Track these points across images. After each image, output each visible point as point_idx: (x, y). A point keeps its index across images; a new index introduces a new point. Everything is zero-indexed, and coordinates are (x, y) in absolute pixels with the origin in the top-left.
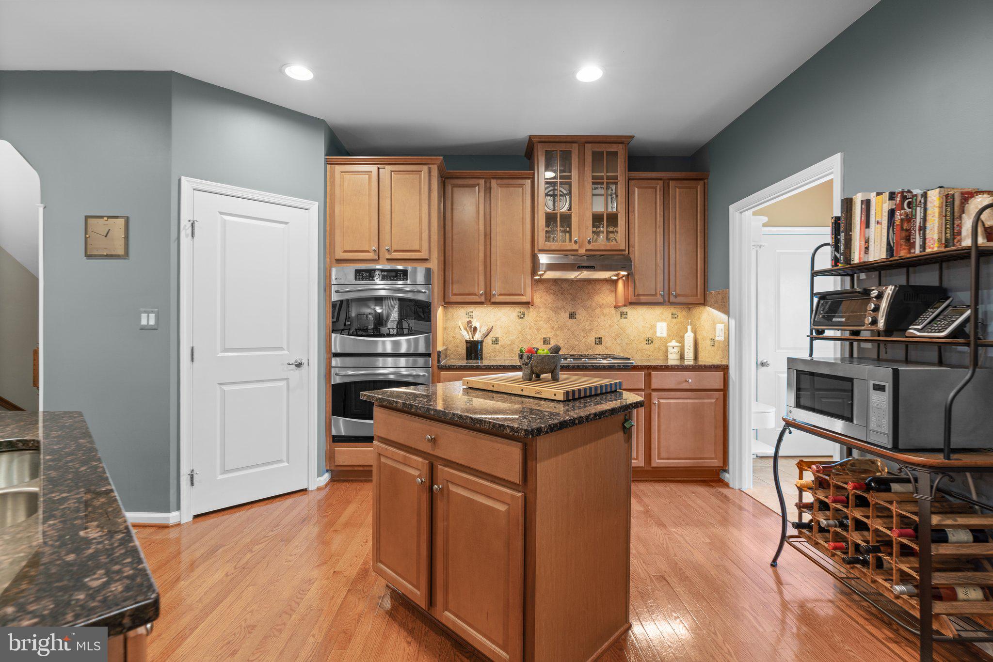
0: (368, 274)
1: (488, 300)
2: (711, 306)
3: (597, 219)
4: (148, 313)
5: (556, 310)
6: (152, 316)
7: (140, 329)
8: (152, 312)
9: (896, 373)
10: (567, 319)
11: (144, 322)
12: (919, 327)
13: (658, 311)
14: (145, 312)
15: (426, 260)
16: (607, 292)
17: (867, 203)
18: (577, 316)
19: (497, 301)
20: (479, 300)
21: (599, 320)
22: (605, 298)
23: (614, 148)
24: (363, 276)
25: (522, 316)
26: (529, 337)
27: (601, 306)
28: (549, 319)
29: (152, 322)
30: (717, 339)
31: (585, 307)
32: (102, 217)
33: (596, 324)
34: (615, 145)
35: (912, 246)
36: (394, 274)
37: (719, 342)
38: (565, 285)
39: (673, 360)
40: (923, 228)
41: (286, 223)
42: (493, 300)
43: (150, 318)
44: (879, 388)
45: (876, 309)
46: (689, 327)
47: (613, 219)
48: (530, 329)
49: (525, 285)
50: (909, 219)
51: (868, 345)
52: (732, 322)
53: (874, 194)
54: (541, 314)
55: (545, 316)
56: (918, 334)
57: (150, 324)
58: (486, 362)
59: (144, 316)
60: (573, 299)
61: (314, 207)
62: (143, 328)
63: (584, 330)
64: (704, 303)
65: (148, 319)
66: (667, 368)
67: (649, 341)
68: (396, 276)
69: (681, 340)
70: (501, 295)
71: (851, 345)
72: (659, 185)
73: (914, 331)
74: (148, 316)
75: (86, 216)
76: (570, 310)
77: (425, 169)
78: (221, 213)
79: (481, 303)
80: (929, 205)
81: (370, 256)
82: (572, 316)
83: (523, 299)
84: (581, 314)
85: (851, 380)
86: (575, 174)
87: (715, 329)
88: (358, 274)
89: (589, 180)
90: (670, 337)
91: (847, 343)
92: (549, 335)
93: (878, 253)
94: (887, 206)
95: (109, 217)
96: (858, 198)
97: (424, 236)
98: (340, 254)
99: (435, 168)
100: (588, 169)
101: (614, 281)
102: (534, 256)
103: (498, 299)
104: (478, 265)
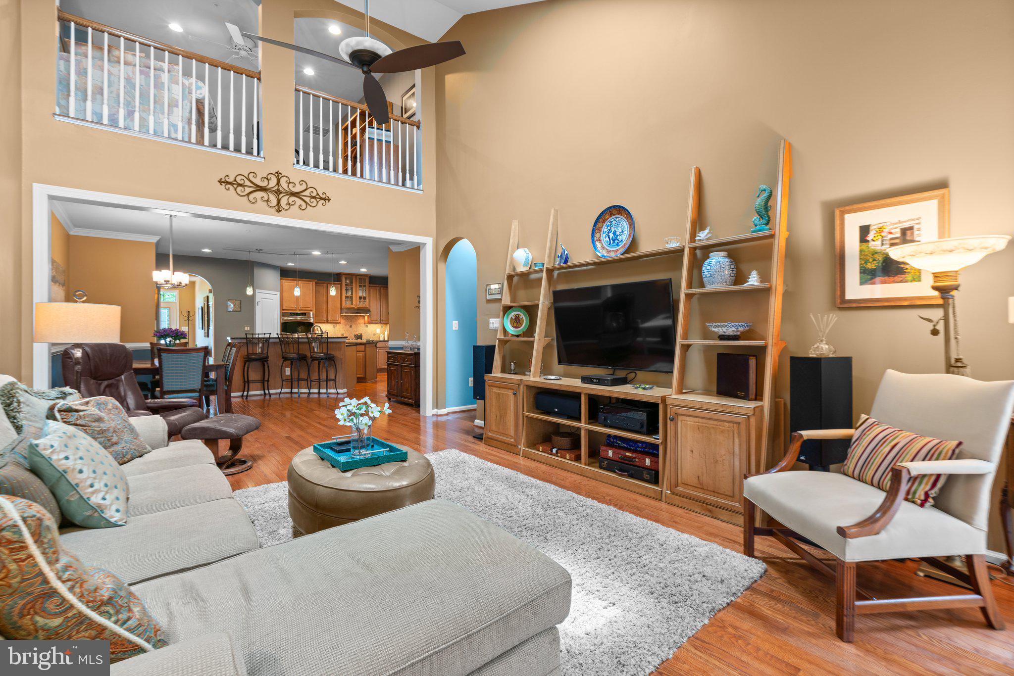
0: (294, 314)
1: (327, 322)
3: (360, 298)
4: (247, 326)
5: (345, 325)
6: (249, 327)
10: (349, 327)
13: (377, 325)
15: (312, 310)
21: (359, 327)
22: (361, 321)
23: (365, 278)
25: (333, 326)
26: (337, 333)
27: (360, 324)
28: (343, 327)
29: (249, 329)
31: (355, 324)
32: (234, 300)
33: (358, 329)
38: (348, 317)
39: (382, 339)
41: (273, 300)
46: (386, 330)
47: (365, 298)
49: (339, 317)
54: (340, 326)
60: (350, 321)
61: (279, 294)
63: (355, 331)
65: (247, 328)
66: (380, 341)
67: (374, 334)
68: (302, 315)
69: (384, 334)
70: (332, 320)
72: (378, 288)
76: (350, 325)
77: (311, 283)
78: (262, 298)
81: (294, 308)
82: (351, 327)
83: (338, 322)
84: (353, 326)
86: (354, 284)
88: (291, 314)
89: (358, 285)
90: (381, 333)
95: (236, 300)
97: (311, 303)
98: (284, 308)
99: (314, 283)
100: (358, 283)
101: (364, 316)
102: (341, 309)
103: (330, 321)
104: (324, 311)
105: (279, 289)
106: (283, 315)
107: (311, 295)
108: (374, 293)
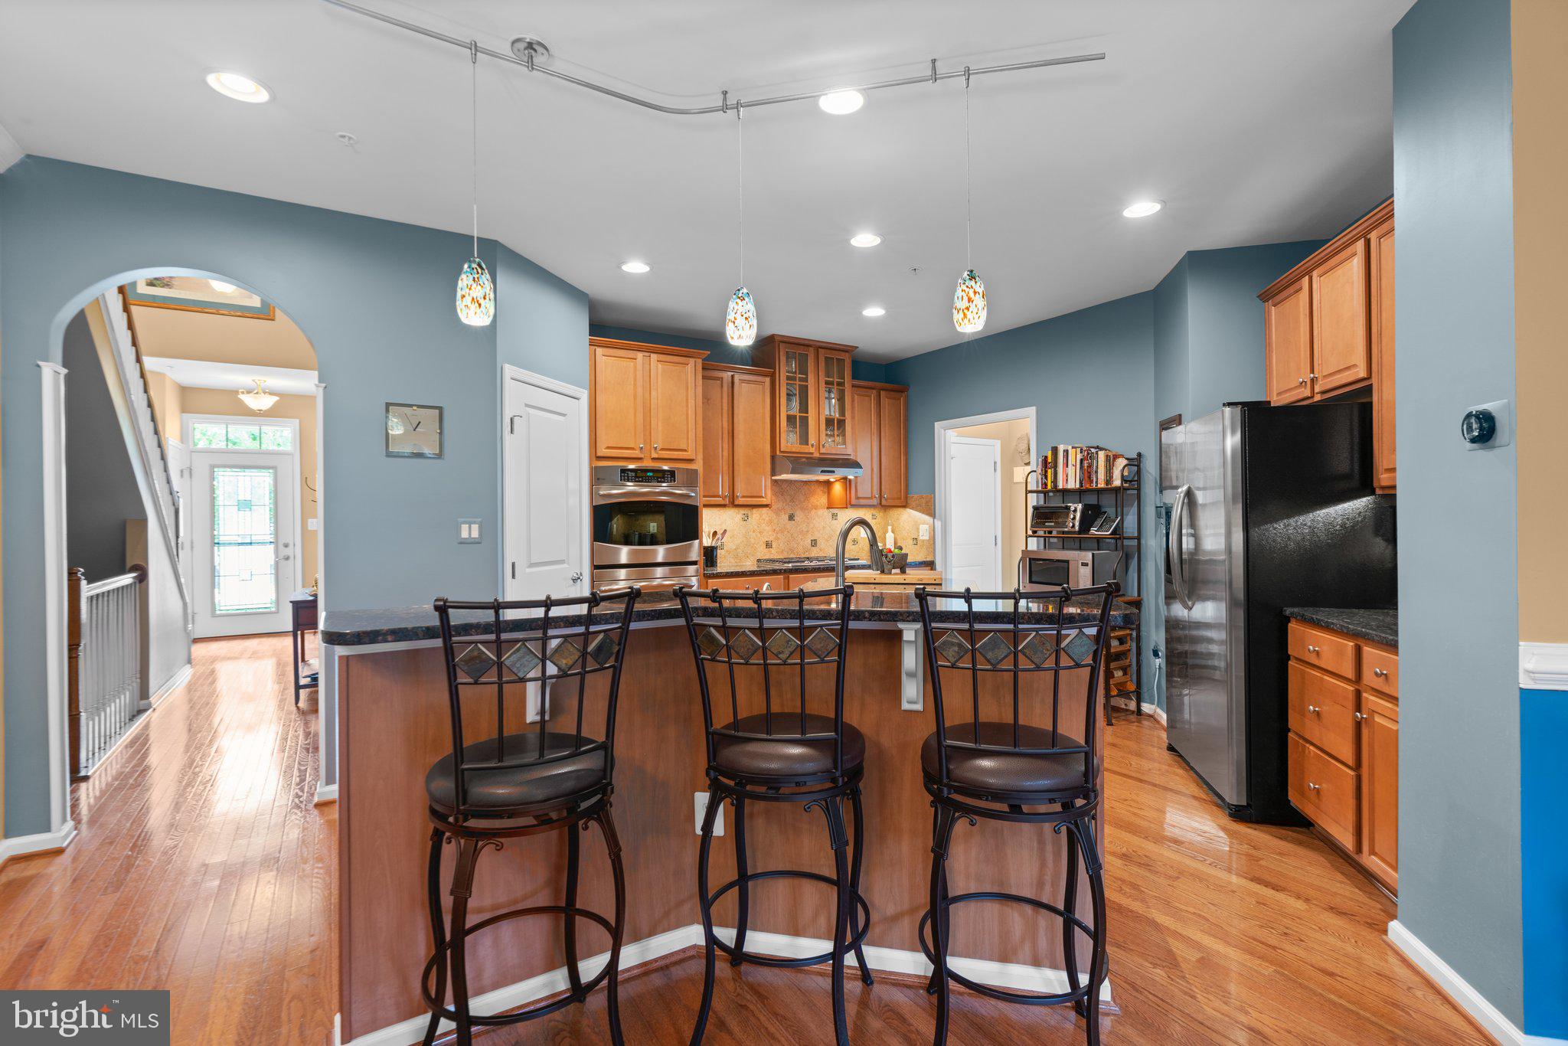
0: (633, 474)
1: (733, 502)
2: (912, 508)
3: (829, 423)
4: (470, 524)
5: (779, 512)
6: (475, 528)
7: (459, 543)
8: (475, 523)
9: (1093, 554)
10: (787, 521)
11: (465, 534)
12: (1096, 529)
13: (861, 513)
14: (465, 523)
15: (692, 460)
16: (821, 493)
17: (1066, 452)
18: (795, 518)
19: (740, 503)
20: (723, 503)
21: (814, 522)
22: (821, 498)
23: (842, 356)
24: (628, 477)
25: (746, 518)
26: (753, 541)
27: (816, 508)
28: (770, 522)
29: (475, 534)
30: (921, 538)
31: (803, 509)
32: (411, 406)
33: (812, 525)
34: (843, 354)
35: (1092, 482)
36: (660, 475)
37: (923, 541)
38: (784, 486)
40: (1097, 472)
41: (564, 415)
42: (736, 503)
43: (472, 529)
44: (1085, 564)
45: (1074, 518)
46: (890, 528)
47: (840, 423)
48: (754, 531)
49: (765, 486)
50: (1090, 466)
51: (1055, 540)
52: (938, 524)
53: (1070, 447)
54: (764, 517)
55: (767, 519)
56: (1096, 533)
57: (472, 536)
58: (719, 570)
59: (465, 528)
60: (792, 500)
61: (584, 395)
62: (463, 542)
63: (801, 532)
64: (904, 507)
65: (470, 531)
67: (855, 542)
68: (663, 477)
70: (744, 497)
71: (1045, 540)
72: (875, 393)
73: (1093, 531)
74: (470, 528)
75: (387, 403)
76: (790, 511)
77: (692, 361)
78: (527, 405)
79: (724, 506)
80: (1099, 460)
81: (636, 453)
82: (791, 518)
83: (764, 501)
84: (799, 516)
85: (1067, 562)
86: (811, 377)
87: (918, 529)
88: (623, 474)
89: (823, 379)
91: (1043, 539)
92: (771, 539)
93: (1073, 484)
94: (1079, 456)
95: (419, 406)
96: (1061, 448)
97: (692, 435)
98: (602, 451)
99: (700, 361)
100: (822, 374)
101: (828, 484)
102: (773, 457)
103: (741, 501)
104: (723, 464)
105: (585, 376)
106: (598, 477)
107: (691, 403)
108: (860, 412)
